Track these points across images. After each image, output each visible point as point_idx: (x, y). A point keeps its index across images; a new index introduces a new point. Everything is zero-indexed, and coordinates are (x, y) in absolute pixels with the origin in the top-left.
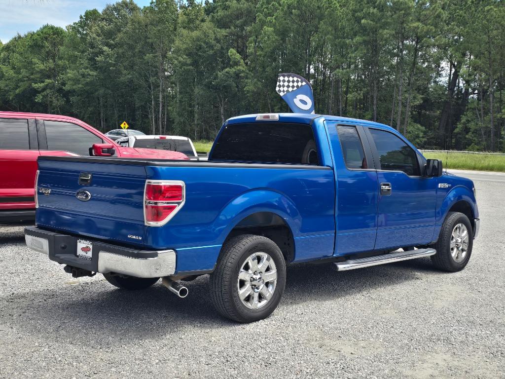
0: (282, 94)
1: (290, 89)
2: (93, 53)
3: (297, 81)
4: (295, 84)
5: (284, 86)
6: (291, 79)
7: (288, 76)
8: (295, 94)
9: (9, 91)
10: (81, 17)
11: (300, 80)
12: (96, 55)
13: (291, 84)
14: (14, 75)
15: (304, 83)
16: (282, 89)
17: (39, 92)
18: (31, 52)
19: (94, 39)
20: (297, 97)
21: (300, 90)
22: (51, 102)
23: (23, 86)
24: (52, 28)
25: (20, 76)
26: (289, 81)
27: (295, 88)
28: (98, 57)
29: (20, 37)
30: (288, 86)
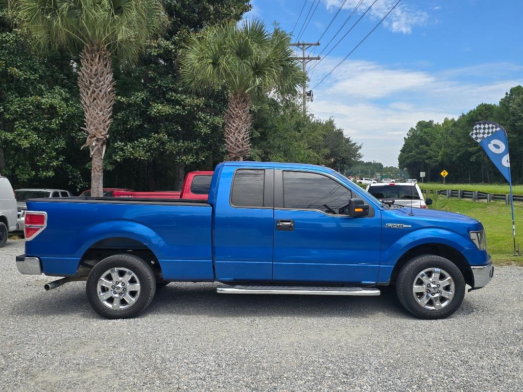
0: (479, 141)
1: (486, 136)
2: (514, 120)
3: (492, 128)
4: (491, 130)
5: (480, 133)
6: (487, 126)
7: (484, 124)
8: (489, 140)
9: (453, 155)
10: (507, 94)
11: (494, 126)
12: (516, 121)
13: (486, 131)
14: (456, 143)
15: (498, 129)
16: (478, 136)
17: (474, 154)
18: (468, 125)
19: (515, 109)
20: (491, 142)
21: (495, 136)
22: (483, 160)
23: (462, 150)
24: (485, 105)
25: (460, 144)
26: (484, 129)
27: (490, 134)
28: (517, 123)
29: (463, 115)
30: (484, 133)
